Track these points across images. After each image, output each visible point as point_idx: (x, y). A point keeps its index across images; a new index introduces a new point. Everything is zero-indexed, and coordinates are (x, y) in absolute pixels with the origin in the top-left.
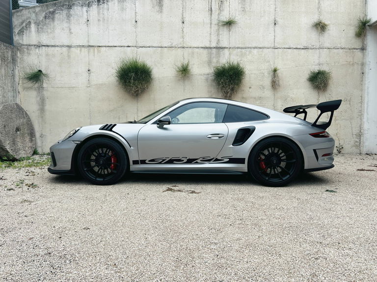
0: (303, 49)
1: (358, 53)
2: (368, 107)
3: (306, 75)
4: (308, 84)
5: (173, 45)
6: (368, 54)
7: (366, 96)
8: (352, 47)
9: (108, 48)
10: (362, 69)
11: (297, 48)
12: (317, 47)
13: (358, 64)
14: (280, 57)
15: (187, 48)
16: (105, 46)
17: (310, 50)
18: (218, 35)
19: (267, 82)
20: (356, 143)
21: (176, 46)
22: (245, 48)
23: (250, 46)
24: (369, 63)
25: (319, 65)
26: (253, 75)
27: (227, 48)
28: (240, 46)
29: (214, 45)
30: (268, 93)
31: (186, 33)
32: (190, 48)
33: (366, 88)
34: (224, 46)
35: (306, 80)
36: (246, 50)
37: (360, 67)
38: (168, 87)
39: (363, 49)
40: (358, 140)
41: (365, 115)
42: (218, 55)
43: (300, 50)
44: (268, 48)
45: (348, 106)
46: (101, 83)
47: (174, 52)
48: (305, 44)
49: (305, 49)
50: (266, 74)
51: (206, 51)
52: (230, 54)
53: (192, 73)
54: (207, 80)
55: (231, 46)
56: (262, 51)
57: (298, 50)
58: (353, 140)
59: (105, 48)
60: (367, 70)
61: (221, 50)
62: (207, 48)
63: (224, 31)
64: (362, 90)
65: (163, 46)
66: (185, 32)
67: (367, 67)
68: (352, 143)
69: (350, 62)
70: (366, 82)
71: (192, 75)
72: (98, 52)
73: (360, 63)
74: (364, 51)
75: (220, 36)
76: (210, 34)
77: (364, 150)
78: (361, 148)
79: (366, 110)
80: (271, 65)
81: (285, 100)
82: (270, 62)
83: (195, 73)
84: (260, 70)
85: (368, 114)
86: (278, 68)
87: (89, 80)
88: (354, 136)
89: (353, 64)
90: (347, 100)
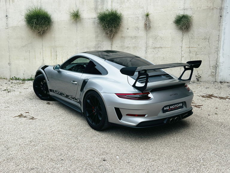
2: (223, 44)
3: (173, 18)
4: (174, 26)
7: (223, 35)
10: (221, 13)
13: (217, 8)
14: (152, 4)
19: (141, 24)
20: (213, 73)
24: (226, 8)
25: (184, 10)
26: (130, 19)
30: (142, 33)
33: (223, 28)
35: (172, 22)
37: (219, 11)
38: (65, 28)
40: (214, 71)
41: (221, 51)
45: (207, 43)
46: (15, 26)
50: (140, 18)
52: (112, 2)
54: (94, 22)
58: (210, 70)
60: (224, 14)
64: (219, 30)
67: (225, 11)
68: (209, 73)
69: (210, 7)
70: (224, 24)
71: (83, 19)
73: (218, 8)
77: (219, 79)
78: (217, 77)
79: (222, 47)
80: (145, 10)
81: (155, 38)
82: (144, 7)
83: (85, 18)
84: (136, 15)
85: (223, 50)
86: (149, 13)
87: (7, 23)
88: (211, 67)
89: (213, 9)
90: (207, 39)
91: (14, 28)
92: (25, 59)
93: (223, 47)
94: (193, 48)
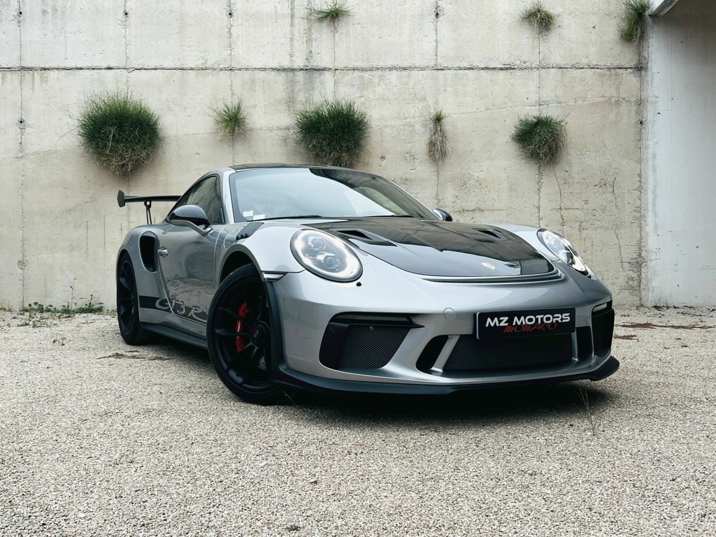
0: (502, 69)
1: (630, 79)
2: (655, 199)
3: (510, 128)
4: (512, 149)
5: (209, 65)
6: (652, 78)
7: (650, 174)
8: (616, 64)
9: (63, 72)
10: (639, 112)
11: (487, 68)
12: (534, 66)
13: (629, 101)
14: (450, 89)
15: (240, 69)
16: (58, 69)
17: (518, 73)
18: (309, 41)
19: (420, 145)
20: (631, 283)
21: (216, 66)
22: (371, 69)
23: (381, 64)
24: (654, 99)
25: (540, 105)
26: (388, 130)
27: (330, 69)
28: (359, 64)
29: (299, 62)
30: (423, 169)
31: (238, 37)
32: (247, 69)
33: (650, 156)
34: (323, 65)
35: (509, 139)
36: (371, 73)
37: (634, 108)
38: (197, 156)
39: (640, 68)
40: (635, 275)
41: (650, 218)
42: (310, 86)
43: (494, 72)
44: (422, 69)
45: (610, 197)
46: (47, 150)
47: (210, 78)
48: (505, 59)
49: (507, 69)
50: (418, 127)
51: (281, 77)
52: (336, 82)
53: (250, 126)
54: (285, 140)
55: (338, 65)
56: (409, 76)
57: (490, 72)
58: (623, 274)
59: (56, 71)
60: (649, 115)
61: (316, 74)
62: (284, 70)
63: (323, 32)
64: (640, 161)
65: (185, 66)
66: (235, 35)
67: (649, 107)
68: (622, 281)
69: (610, 98)
70: (650, 143)
71: (251, 130)
72: (42, 81)
73: (633, 99)
74: (643, 73)
75: (314, 44)
76: (292, 39)
77: (650, 298)
78: (643, 293)
79: (650, 207)
80: (429, 107)
81: (463, 184)
82: (428, 99)
83: (258, 127)
84: (405, 118)
85: (656, 215)
86: (443, 113)
87: (21, 143)
88: (626, 265)
89: (617, 103)
90: (607, 184)
91: (44, 157)
92: (72, 248)
93: (654, 206)
94: (571, 211)
